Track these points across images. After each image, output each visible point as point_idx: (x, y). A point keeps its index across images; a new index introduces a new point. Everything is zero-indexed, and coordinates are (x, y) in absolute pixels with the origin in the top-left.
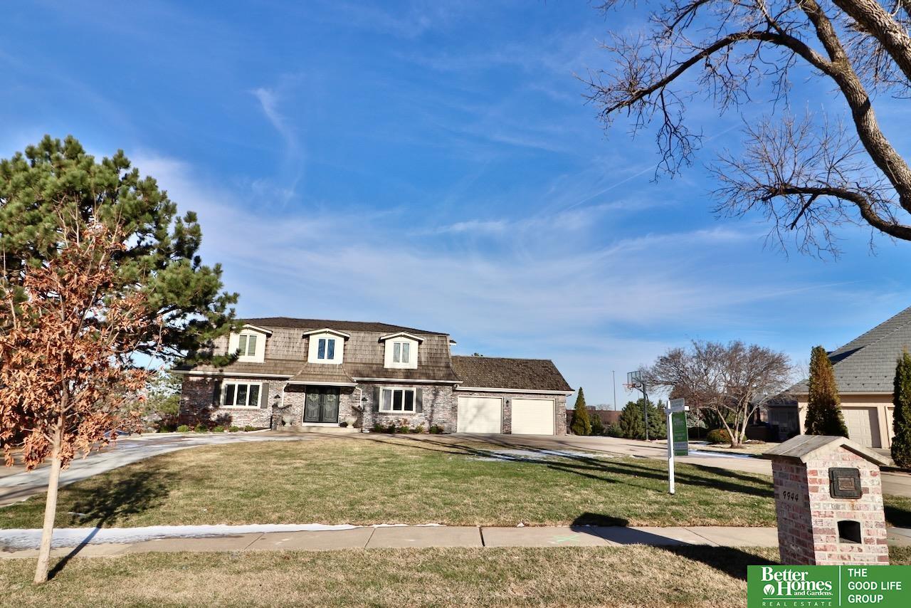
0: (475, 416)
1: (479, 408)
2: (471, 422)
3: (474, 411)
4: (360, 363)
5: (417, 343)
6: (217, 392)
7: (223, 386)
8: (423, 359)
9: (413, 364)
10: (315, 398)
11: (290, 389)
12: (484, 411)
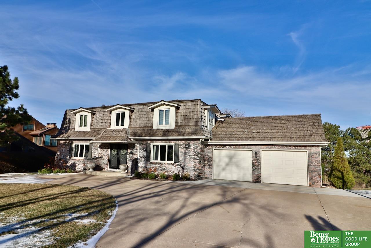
0: (227, 165)
1: (231, 158)
2: (224, 169)
3: (226, 160)
4: (138, 127)
5: (175, 108)
6: (71, 149)
7: (74, 145)
8: (179, 121)
9: (172, 125)
10: (115, 152)
11: (102, 146)
12: (234, 160)
